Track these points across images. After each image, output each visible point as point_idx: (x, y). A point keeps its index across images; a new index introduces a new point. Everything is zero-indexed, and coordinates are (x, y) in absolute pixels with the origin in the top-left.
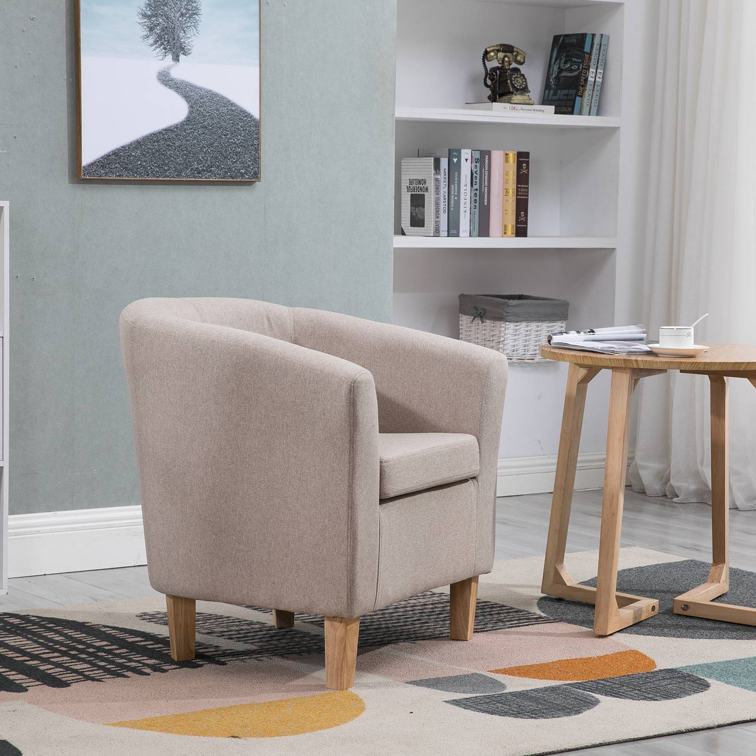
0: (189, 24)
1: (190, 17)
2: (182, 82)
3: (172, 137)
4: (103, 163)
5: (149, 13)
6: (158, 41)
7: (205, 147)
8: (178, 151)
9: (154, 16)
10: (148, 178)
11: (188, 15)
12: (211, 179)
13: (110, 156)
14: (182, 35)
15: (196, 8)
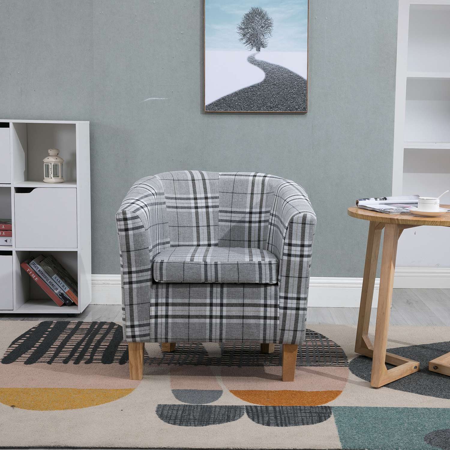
0: (266, 32)
1: (267, 28)
2: (262, 61)
3: (256, 90)
4: (216, 104)
5: (243, 27)
6: (248, 41)
7: (275, 95)
8: (259, 97)
9: (246, 28)
10: (241, 111)
11: (266, 27)
12: (278, 111)
13: (220, 100)
14: (262, 37)
15: (270, 23)
